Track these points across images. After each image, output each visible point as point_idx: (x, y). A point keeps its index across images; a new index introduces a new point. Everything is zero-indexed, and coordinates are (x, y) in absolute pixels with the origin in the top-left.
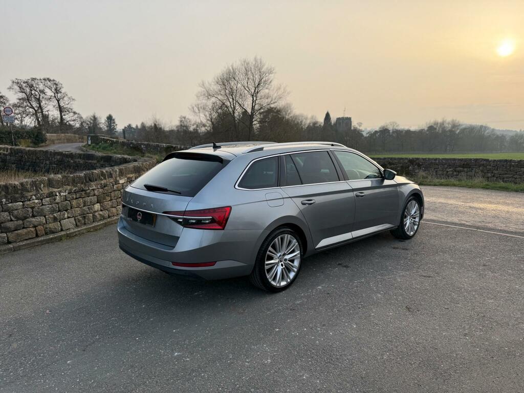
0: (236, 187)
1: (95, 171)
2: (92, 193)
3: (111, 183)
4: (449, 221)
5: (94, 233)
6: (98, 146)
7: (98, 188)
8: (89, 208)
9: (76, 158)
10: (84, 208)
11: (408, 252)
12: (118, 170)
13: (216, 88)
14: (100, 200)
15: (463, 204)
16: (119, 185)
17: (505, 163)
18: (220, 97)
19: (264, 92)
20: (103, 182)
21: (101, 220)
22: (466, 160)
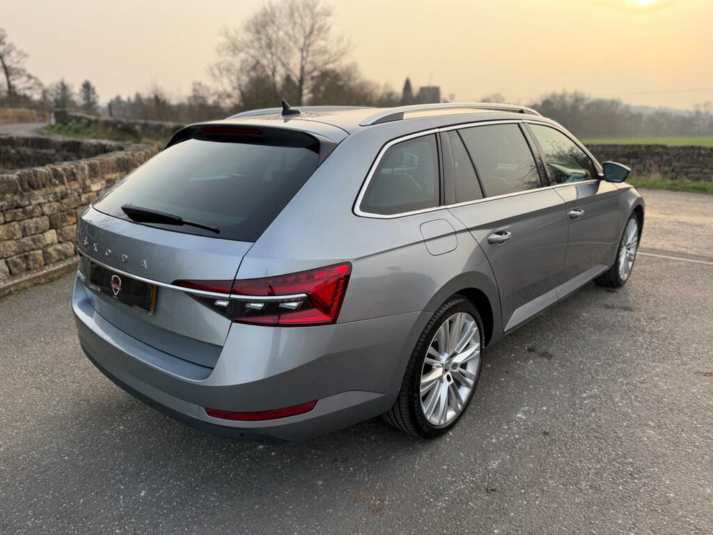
0: (357, 210)
1: (40, 169)
2: (38, 211)
3: (75, 190)
4: (658, 247)
5: (48, 287)
6: (66, 128)
7: (49, 202)
8: (33, 240)
9: (19, 146)
10: (24, 240)
11: (636, 315)
12: (86, 167)
13: (246, 37)
14: (56, 223)
15: (664, 216)
16: (91, 194)
17: (692, 151)
18: (252, 52)
19: (319, 44)
20: (58, 189)
21: (60, 260)
22: (632, 146)
